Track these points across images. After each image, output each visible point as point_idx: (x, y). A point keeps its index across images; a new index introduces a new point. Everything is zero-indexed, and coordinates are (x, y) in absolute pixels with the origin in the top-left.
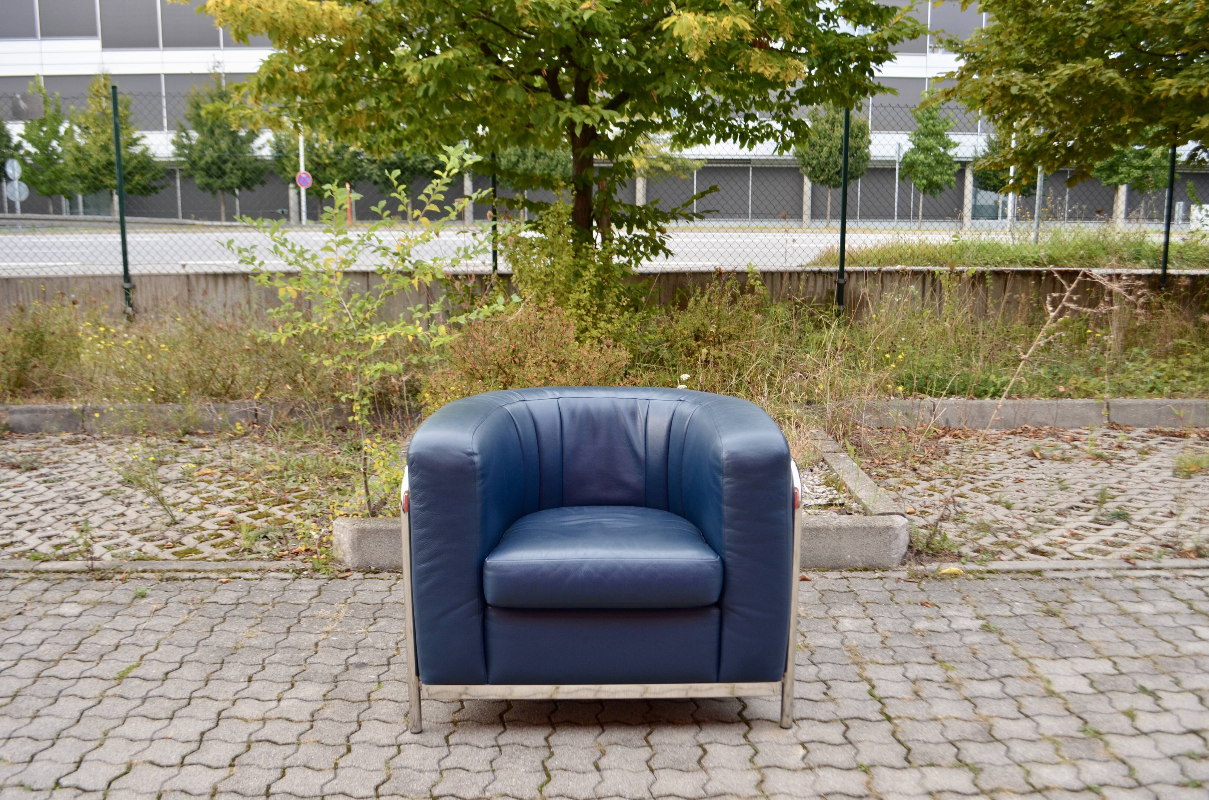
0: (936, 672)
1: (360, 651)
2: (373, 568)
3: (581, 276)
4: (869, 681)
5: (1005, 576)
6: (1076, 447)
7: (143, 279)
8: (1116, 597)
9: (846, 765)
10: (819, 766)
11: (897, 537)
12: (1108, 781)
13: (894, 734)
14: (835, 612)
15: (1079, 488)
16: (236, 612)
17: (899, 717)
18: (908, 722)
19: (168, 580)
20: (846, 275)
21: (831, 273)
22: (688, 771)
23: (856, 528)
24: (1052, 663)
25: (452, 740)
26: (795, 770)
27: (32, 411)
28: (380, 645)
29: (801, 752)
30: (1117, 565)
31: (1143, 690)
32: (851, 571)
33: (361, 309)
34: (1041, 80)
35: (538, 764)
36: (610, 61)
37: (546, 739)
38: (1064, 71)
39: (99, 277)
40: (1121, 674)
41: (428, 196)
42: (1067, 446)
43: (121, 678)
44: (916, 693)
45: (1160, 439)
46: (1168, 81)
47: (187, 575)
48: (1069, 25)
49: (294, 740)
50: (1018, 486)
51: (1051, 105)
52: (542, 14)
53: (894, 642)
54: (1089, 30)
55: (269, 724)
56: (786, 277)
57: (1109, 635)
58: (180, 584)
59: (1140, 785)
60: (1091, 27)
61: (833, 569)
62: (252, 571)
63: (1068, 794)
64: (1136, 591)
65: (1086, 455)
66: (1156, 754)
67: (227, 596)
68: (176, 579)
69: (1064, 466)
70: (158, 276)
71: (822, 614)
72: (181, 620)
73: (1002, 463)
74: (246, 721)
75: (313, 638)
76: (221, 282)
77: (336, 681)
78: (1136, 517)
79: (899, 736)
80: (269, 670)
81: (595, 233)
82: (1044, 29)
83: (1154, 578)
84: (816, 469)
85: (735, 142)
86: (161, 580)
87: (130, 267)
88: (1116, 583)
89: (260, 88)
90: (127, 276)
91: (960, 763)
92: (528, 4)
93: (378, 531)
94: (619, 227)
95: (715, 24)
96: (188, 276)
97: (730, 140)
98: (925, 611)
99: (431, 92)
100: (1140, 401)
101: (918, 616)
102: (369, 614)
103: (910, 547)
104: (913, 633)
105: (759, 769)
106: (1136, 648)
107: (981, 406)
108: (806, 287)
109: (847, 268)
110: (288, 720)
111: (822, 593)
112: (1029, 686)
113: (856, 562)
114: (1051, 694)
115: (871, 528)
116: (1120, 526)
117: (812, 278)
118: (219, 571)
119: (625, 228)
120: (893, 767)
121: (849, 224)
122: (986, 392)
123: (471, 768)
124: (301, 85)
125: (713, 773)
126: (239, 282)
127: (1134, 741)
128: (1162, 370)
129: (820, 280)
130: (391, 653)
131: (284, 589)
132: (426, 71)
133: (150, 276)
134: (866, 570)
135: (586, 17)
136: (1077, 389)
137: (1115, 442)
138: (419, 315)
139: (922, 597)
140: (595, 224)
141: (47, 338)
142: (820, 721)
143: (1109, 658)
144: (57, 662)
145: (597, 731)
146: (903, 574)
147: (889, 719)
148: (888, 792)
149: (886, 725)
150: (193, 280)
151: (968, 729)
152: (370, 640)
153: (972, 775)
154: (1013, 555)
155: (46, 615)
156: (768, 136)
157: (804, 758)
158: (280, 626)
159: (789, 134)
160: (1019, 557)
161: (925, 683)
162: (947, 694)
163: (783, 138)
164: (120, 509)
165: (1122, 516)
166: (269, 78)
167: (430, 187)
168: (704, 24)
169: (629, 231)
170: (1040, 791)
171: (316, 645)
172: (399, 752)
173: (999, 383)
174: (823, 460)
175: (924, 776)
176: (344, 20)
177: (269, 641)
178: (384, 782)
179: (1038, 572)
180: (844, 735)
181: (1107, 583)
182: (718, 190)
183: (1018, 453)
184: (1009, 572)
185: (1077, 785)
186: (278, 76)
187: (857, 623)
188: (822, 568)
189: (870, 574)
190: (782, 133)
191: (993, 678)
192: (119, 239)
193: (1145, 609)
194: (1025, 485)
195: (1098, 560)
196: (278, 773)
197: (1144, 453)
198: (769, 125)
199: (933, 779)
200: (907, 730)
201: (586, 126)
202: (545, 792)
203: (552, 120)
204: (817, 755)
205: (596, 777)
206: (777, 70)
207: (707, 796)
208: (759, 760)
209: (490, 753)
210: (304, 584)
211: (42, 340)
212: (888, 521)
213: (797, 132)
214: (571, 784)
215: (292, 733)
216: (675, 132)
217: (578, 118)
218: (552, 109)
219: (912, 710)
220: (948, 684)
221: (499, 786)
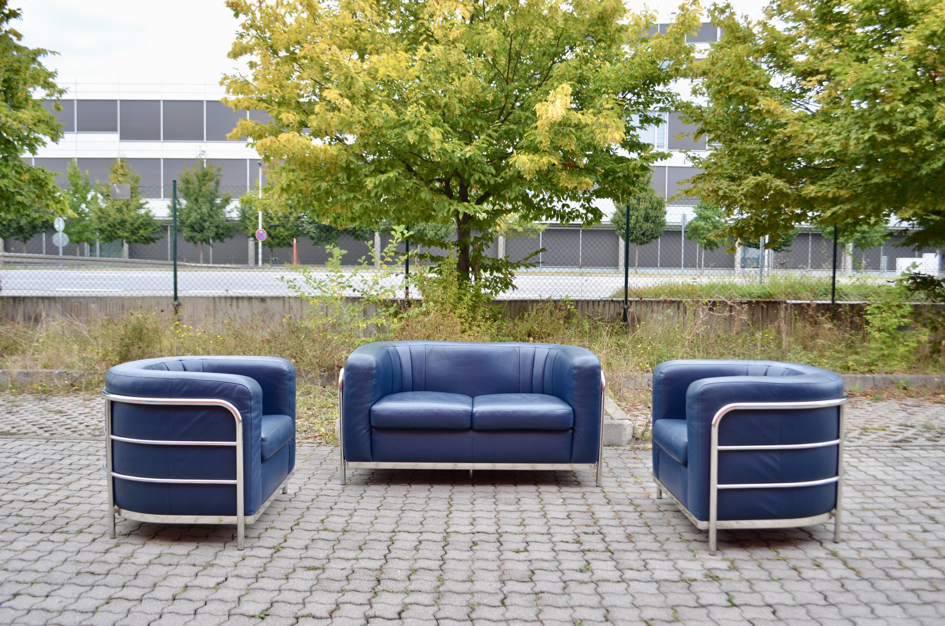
0: (632, 480)
3: (463, 300)
7: (186, 299)
9: (581, 504)
11: (625, 429)
13: (605, 496)
18: (613, 493)
20: (629, 303)
21: (619, 302)
34: (739, 186)
35: (446, 502)
36: (480, 178)
38: (752, 180)
39: (158, 297)
41: (386, 253)
46: (812, 187)
48: (756, 153)
51: (744, 201)
52: (444, 154)
53: (615, 471)
54: (766, 156)
56: (591, 304)
60: (769, 154)
70: (196, 298)
76: (234, 302)
79: (607, 497)
80: (316, 476)
81: (470, 275)
87: (178, 292)
90: (176, 297)
91: (631, 504)
92: (436, 149)
94: (485, 271)
95: (539, 160)
96: (214, 298)
97: (555, 219)
98: (634, 461)
99: (379, 194)
101: (630, 463)
103: (634, 437)
104: (625, 468)
108: (604, 311)
109: (630, 299)
110: (332, 489)
115: (612, 424)
117: (607, 304)
119: (489, 272)
120: (601, 505)
121: (631, 271)
123: (417, 503)
126: (246, 302)
129: (612, 305)
132: (377, 183)
133: (190, 298)
134: (609, 446)
135: (467, 156)
139: (634, 456)
140: (470, 269)
141: (145, 331)
146: (628, 447)
150: (217, 300)
151: (639, 496)
156: (577, 217)
159: (590, 216)
161: (625, 483)
162: (634, 486)
163: (586, 218)
167: (387, 248)
168: (532, 160)
169: (491, 274)
170: (662, 511)
172: (385, 499)
175: (614, 507)
178: (380, 506)
186: (293, 183)
189: (611, 448)
190: (586, 214)
192: (172, 273)
196: (334, 503)
198: (577, 210)
199: (617, 508)
200: (611, 496)
201: (465, 214)
202: (451, 509)
203: (446, 210)
204: (569, 501)
205: (472, 506)
206: (576, 184)
207: (519, 511)
208: (543, 502)
209: (425, 500)
210: (323, 448)
211: (140, 333)
212: (621, 422)
213: (595, 215)
214: (461, 508)
215: (336, 493)
216: (520, 214)
217: (461, 209)
218: (447, 204)
219: (615, 490)
220: (636, 483)
221: (430, 508)
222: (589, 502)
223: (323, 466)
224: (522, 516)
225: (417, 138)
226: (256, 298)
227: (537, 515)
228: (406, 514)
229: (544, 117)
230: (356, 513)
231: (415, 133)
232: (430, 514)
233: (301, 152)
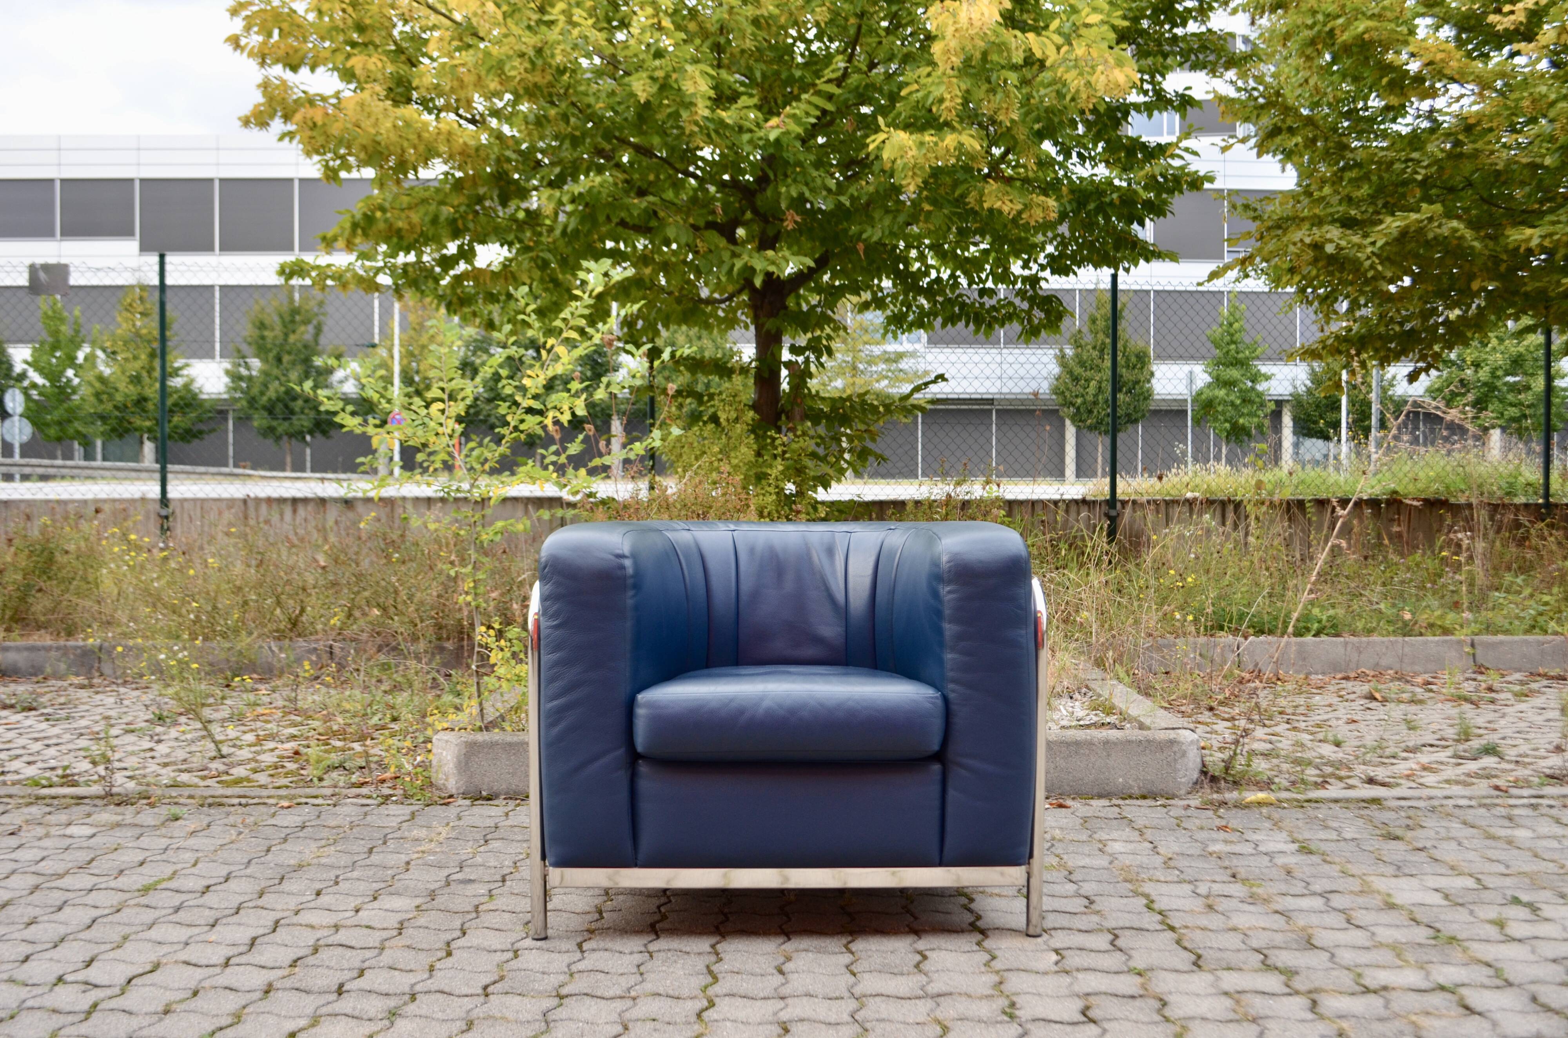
0: (1237, 889)
1: (466, 869)
2: (484, 793)
3: (765, 474)
4: (1146, 896)
5: (1332, 805)
6: (1431, 691)
7: (186, 505)
8: (1483, 823)
9: (1114, 968)
10: (1078, 970)
11: (1184, 754)
12: (1466, 981)
13: (1178, 942)
14: (1102, 835)
15: (1435, 727)
16: (301, 834)
17: (1186, 927)
18: (1198, 932)
19: (210, 805)
20: (1119, 505)
21: (1098, 502)
22: (902, 974)
23: (1130, 742)
24: (1393, 880)
25: (586, 946)
26: (1046, 973)
27: (32, 649)
28: (492, 863)
29: (1054, 957)
30: (1484, 793)
31: (1516, 901)
32: (1124, 799)
33: (478, 457)
34: (1365, 236)
35: (701, 968)
36: (801, 194)
37: (713, 946)
38: (1392, 224)
39: (127, 501)
40: (1486, 888)
41: (566, 320)
42: (1418, 690)
43: (146, 890)
44: (1210, 907)
45: (1545, 682)
46: (1528, 230)
47: (236, 801)
48: (1398, 166)
49: (377, 945)
50: (1353, 726)
51: (1378, 266)
52: (716, 132)
53: (1182, 863)
54: (1423, 171)
55: (342, 931)
57: (1471, 855)
58: (227, 809)
59: (1509, 984)
60: (1426, 167)
61: (1100, 796)
62: (324, 797)
63: (1412, 994)
64: (1510, 818)
65: (1442, 697)
66: (1532, 958)
67: (290, 819)
68: (221, 805)
69: (1413, 708)
70: (206, 500)
71: (1084, 838)
72: (227, 840)
73: (1330, 705)
74: (312, 927)
75: (404, 858)
76: (288, 511)
77: (432, 895)
78: (1511, 754)
79: (1187, 944)
80: (343, 886)
82: (1366, 177)
83: (1534, 807)
84: (1077, 696)
85: (967, 325)
86: (202, 806)
88: (1482, 811)
89: (355, 226)
90: (164, 501)
91: (1268, 967)
92: (698, 118)
93: (493, 745)
94: (816, 424)
95: (936, 144)
97: (961, 325)
98: (1222, 835)
99: (571, 231)
100: (1516, 638)
101: (1214, 841)
102: (479, 836)
103: (1204, 773)
104: (1206, 855)
105: (997, 972)
106: (1508, 867)
107: (1300, 644)
108: (1066, 521)
109: (1120, 496)
110: (368, 927)
111: (1085, 820)
112: (1361, 900)
113: (1131, 787)
114: (1391, 906)
115: (1149, 741)
116: (1489, 761)
117: (1073, 508)
118: (281, 797)
119: (824, 426)
120: (1176, 971)
122: (1308, 630)
123: (613, 971)
124: (406, 227)
125: (935, 976)
127: (1503, 947)
128: (1546, 604)
129: (1084, 511)
130: (507, 871)
131: (366, 814)
132: (565, 200)
133: (195, 501)
134: (1144, 797)
135: (772, 137)
136: (1431, 626)
137: (1484, 685)
138: (554, 458)
139: (1219, 822)
141: (59, 558)
142: (1080, 931)
143: (1471, 875)
144: (61, 876)
145: (780, 940)
146: (1195, 802)
147: (1172, 929)
148: (1170, 993)
149: (1170, 934)
151: (1279, 938)
152: (479, 859)
153: (1283, 978)
154: (1343, 785)
155: (47, 835)
156: (1009, 317)
157: (1057, 963)
158: (361, 847)
159: (1038, 315)
160: (1350, 787)
161: (1222, 899)
162: (1252, 908)
163: (1030, 321)
164: (147, 745)
165: (1490, 750)
166: (365, 215)
167: (568, 309)
168: (922, 144)
170: (1375, 992)
171: (408, 863)
172: (516, 956)
173: (1324, 618)
174: (1087, 687)
175: (1218, 978)
176: (465, 144)
177: (345, 860)
178: (495, 982)
179: (1376, 801)
180: (1112, 943)
181: (1471, 811)
182: (945, 380)
183: (1352, 697)
184: (1336, 801)
185: (1424, 985)
186: (378, 214)
187: (1130, 847)
188: (1085, 796)
189: (1150, 802)
190: (1029, 312)
191: (1314, 894)
193: (1521, 834)
194: (1361, 726)
195: (1456, 790)
196: (355, 973)
197: (1522, 696)
198: (1011, 303)
199: (1231, 981)
200: (1196, 939)
201: (769, 275)
202: (711, 992)
203: (725, 268)
204: (1074, 960)
205: (778, 979)
206: (1019, 207)
207: (926, 996)
208: (997, 965)
209: (637, 958)
210: (393, 809)
211: (51, 560)
212: (1172, 735)
213: (1048, 313)
214: (745, 985)
215: (374, 938)
216: (889, 313)
217: (759, 264)
218: (726, 256)
219: (1204, 921)
220: (1253, 899)
221: (648, 987)
222: (1139, 962)
223: (375, 858)
224: (939, 1014)
225: (654, 89)
226: (336, 500)
227: (985, 1009)
228: (573, 1008)
229: (950, 30)
230: (412, 1008)
231: (652, 78)
232: (647, 1007)
233: (393, 137)
